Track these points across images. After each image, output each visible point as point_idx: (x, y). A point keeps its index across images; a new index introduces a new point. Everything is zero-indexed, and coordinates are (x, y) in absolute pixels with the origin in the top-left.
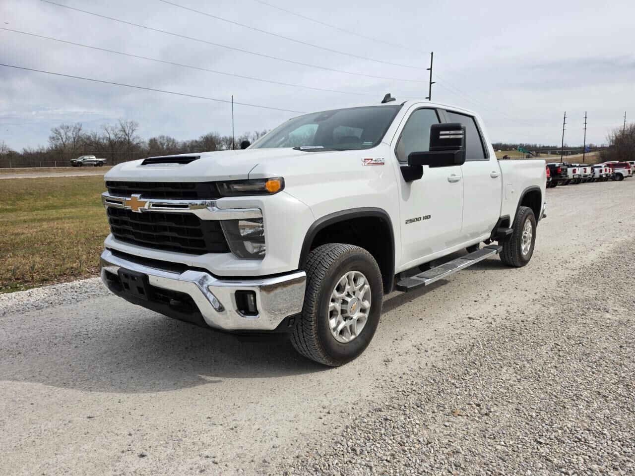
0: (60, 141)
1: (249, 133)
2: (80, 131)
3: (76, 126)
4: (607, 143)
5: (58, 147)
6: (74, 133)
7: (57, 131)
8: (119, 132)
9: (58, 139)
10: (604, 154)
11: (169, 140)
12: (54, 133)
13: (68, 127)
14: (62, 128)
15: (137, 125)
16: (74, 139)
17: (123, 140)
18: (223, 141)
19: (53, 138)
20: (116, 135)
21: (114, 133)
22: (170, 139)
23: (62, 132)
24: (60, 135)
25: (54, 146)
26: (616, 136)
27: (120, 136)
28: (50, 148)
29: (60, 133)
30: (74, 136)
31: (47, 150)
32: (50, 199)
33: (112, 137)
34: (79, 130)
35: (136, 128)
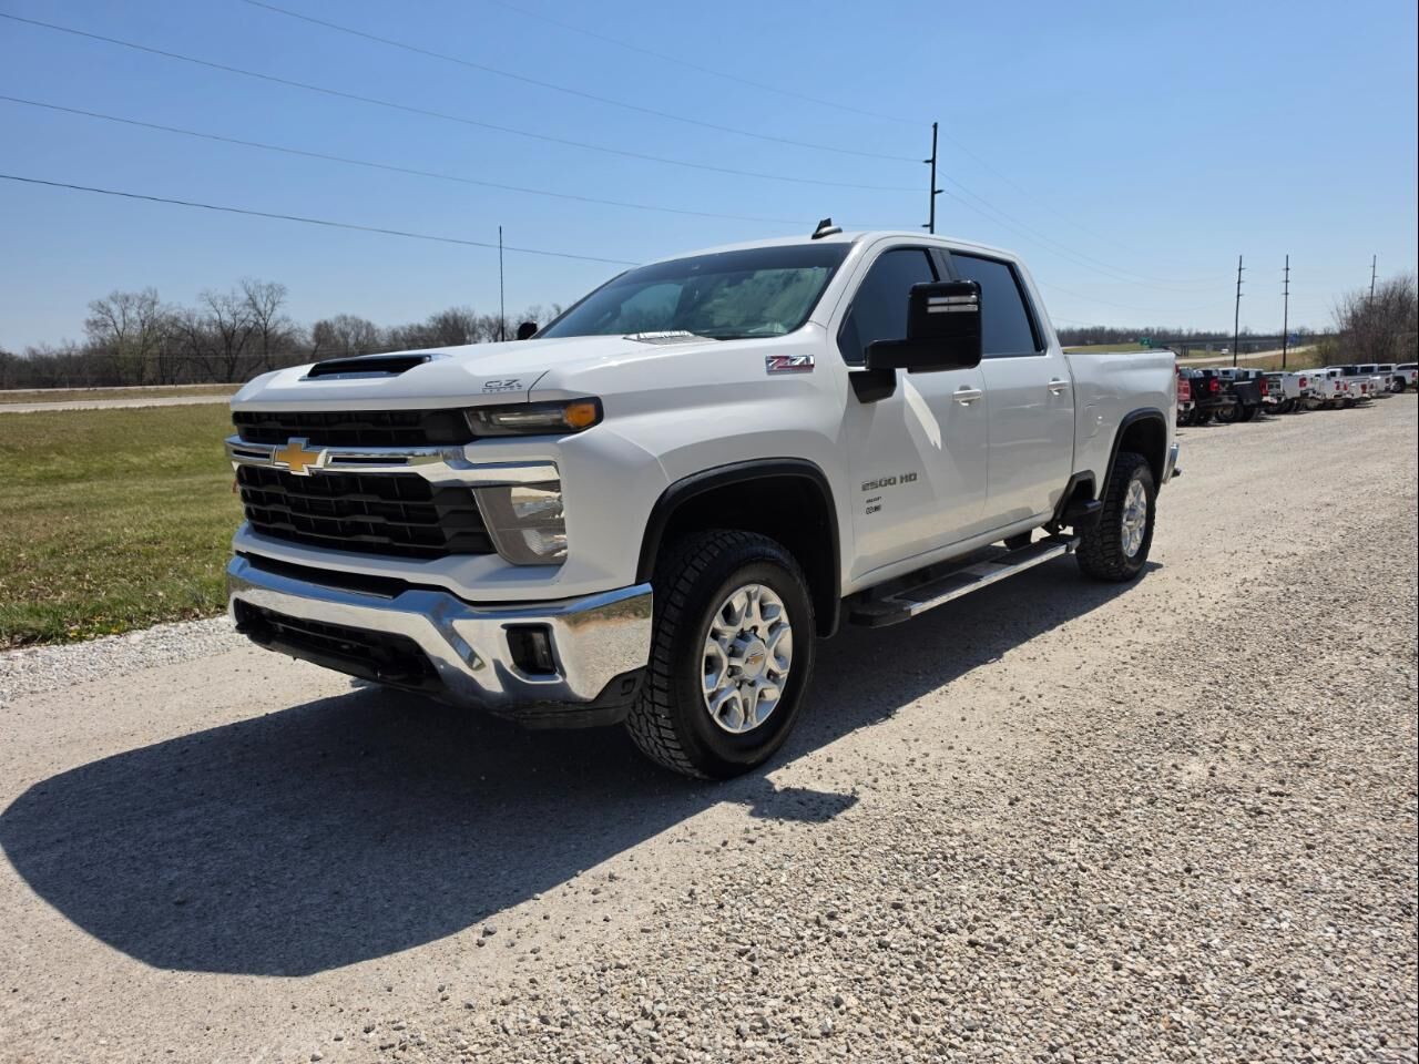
0: (111, 331)
1: (539, 308)
2: (156, 307)
3: (144, 296)
4: (1335, 326)
5: (107, 343)
6: (142, 312)
7: (103, 307)
8: (240, 308)
9: (106, 325)
10: (1328, 349)
11: (358, 324)
12: (95, 312)
13: (127, 299)
14: (114, 299)
15: (282, 291)
16: (143, 325)
17: (251, 325)
18: (482, 326)
19: (95, 323)
20: (235, 314)
21: (229, 311)
22: (361, 322)
23: (116, 310)
24: (111, 317)
25: (98, 340)
26: (1352, 309)
27: (244, 316)
28: (90, 346)
29: (109, 310)
30: (142, 318)
31: (84, 350)
32: (53, 459)
33: (227, 318)
34: (154, 303)
35: (281, 299)
